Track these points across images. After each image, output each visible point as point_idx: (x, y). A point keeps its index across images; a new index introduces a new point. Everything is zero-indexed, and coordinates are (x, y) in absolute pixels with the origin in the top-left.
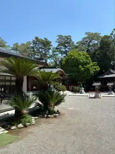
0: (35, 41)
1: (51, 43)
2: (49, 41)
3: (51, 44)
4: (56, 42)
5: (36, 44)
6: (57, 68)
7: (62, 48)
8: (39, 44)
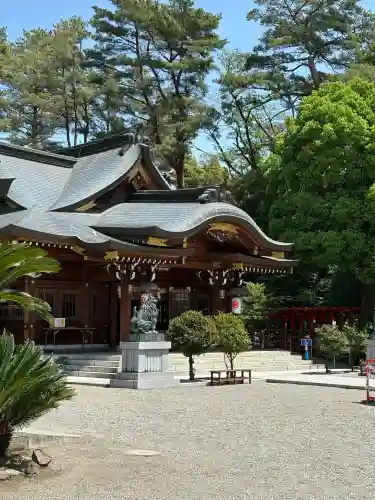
0: (111, 17)
1: (213, 23)
2: (199, 12)
3: (214, 31)
4: (252, 15)
5: (121, 32)
6: (203, 202)
7: (293, 60)
8: (136, 35)
